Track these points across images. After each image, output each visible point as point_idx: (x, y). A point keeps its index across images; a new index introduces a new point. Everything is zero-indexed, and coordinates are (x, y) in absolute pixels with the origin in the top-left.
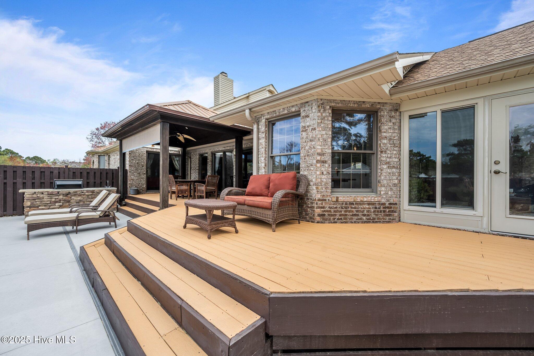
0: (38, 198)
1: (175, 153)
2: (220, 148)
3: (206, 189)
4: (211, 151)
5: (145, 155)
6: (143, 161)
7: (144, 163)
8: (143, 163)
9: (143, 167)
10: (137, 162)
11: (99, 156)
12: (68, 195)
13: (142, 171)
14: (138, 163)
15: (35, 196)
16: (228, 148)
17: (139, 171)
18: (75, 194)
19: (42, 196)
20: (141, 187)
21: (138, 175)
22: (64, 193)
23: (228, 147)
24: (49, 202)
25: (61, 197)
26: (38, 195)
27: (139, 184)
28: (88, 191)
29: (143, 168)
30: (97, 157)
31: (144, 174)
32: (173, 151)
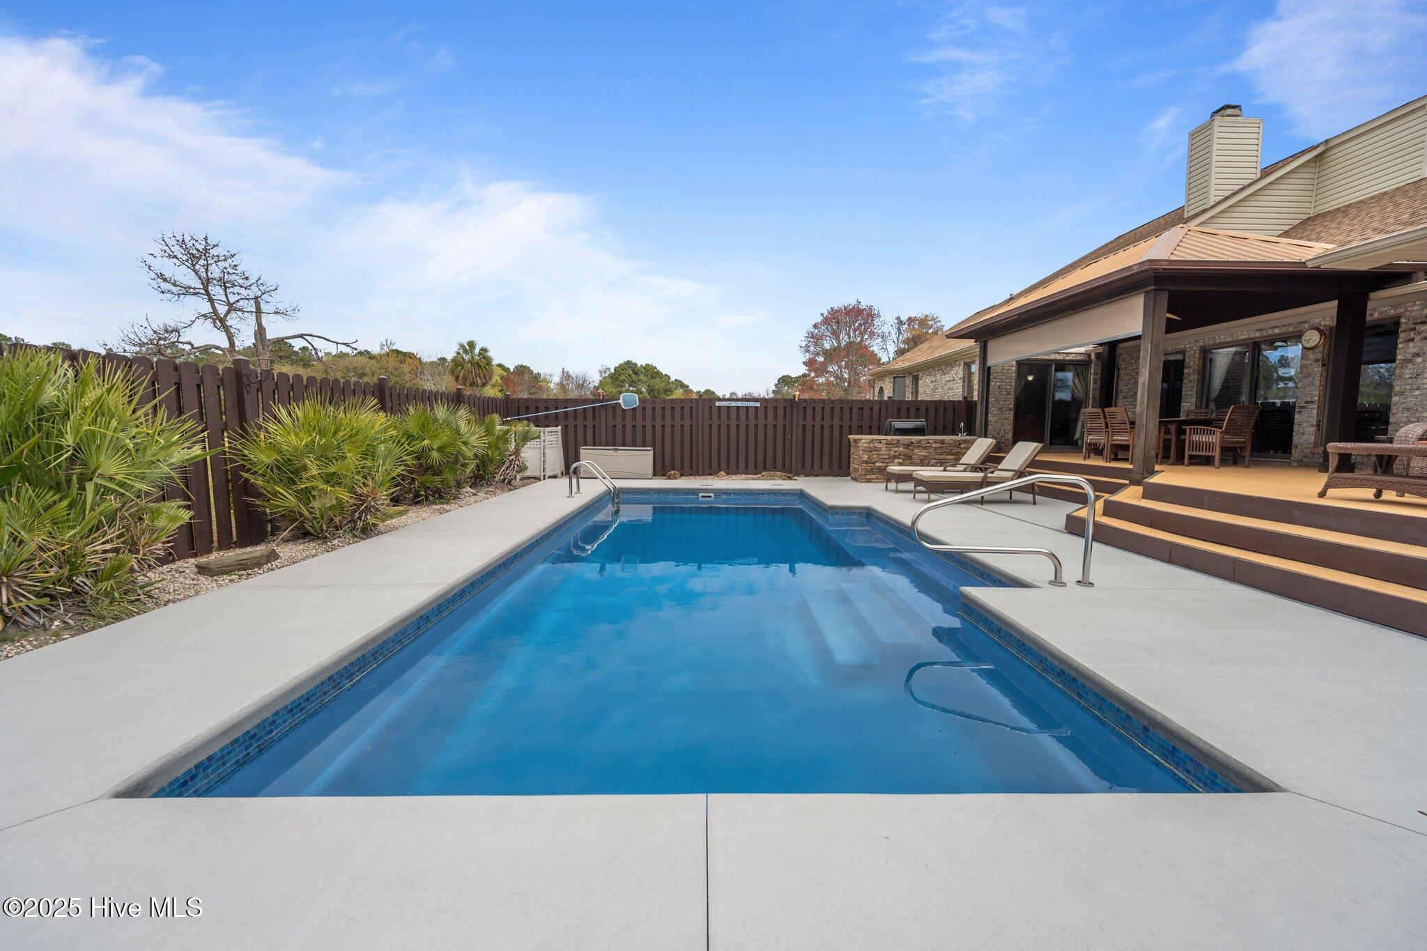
0: (876, 449)
1: (1079, 358)
2: (1239, 334)
3: (1222, 440)
4: (1202, 344)
5: (1014, 368)
6: (1010, 382)
7: (1011, 386)
8: (1009, 387)
9: (1008, 394)
10: (998, 384)
11: (894, 377)
12: (909, 445)
13: (1006, 403)
14: (999, 387)
15: (872, 445)
16: (1277, 331)
17: (1002, 403)
18: (919, 445)
19: (879, 446)
20: (1003, 437)
21: (998, 412)
22: (905, 443)
23: (1276, 327)
24: (887, 457)
25: (901, 449)
26: (876, 445)
27: (1000, 430)
28: (936, 441)
29: (1010, 396)
30: (892, 380)
31: (1011, 410)
32: (1074, 355)
